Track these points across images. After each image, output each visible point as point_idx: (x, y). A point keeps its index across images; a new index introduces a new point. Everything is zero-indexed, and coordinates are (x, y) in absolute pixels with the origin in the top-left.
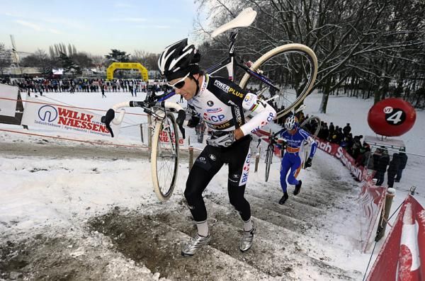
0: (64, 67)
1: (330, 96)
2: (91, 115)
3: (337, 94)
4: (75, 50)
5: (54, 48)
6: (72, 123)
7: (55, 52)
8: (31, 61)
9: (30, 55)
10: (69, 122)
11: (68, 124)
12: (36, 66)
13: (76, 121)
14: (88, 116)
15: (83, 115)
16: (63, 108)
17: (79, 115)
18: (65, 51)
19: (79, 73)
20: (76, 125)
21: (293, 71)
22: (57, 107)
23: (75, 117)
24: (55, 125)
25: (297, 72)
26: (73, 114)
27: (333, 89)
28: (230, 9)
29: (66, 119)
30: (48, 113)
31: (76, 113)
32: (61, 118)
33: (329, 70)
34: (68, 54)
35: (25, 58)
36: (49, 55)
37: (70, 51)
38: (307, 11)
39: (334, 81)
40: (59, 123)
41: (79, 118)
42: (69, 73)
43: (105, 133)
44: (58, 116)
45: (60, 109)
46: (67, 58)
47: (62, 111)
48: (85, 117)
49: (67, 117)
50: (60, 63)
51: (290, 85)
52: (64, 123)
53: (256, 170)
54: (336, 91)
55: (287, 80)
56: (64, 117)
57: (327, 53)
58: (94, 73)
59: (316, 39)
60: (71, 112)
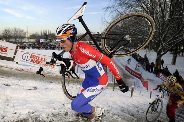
0: (45, 39)
1: (177, 56)
2: (46, 58)
3: (182, 55)
4: (50, 32)
5: (42, 31)
6: (37, 62)
7: (43, 33)
8: (33, 37)
9: (33, 34)
10: (35, 61)
11: (35, 63)
12: (34, 39)
13: (39, 61)
14: (44, 59)
15: (42, 58)
16: (33, 54)
17: (40, 58)
18: (46, 33)
19: (51, 41)
20: (38, 63)
21: (155, 41)
22: (31, 54)
23: (38, 59)
24: (29, 63)
25: (157, 42)
26: (38, 58)
27: (180, 52)
28: (120, 11)
29: (34, 60)
30: (27, 57)
31: (39, 57)
32: (32, 60)
33: (176, 41)
34: (47, 34)
35: (31, 35)
36: (40, 34)
37: (49, 33)
38: (162, 11)
39: (180, 48)
40: (31, 62)
41: (40, 60)
42: (47, 42)
43: (52, 68)
44: (31, 58)
45: (32, 55)
46: (47, 35)
47: (33, 56)
48: (43, 59)
49: (35, 59)
50: (43, 37)
51: (153, 50)
52: (33, 62)
53: (132, 96)
54: (181, 54)
55: (151, 47)
56: (34, 59)
57: (175, 32)
58: (57, 42)
59: (168, 24)
60: (37, 57)
